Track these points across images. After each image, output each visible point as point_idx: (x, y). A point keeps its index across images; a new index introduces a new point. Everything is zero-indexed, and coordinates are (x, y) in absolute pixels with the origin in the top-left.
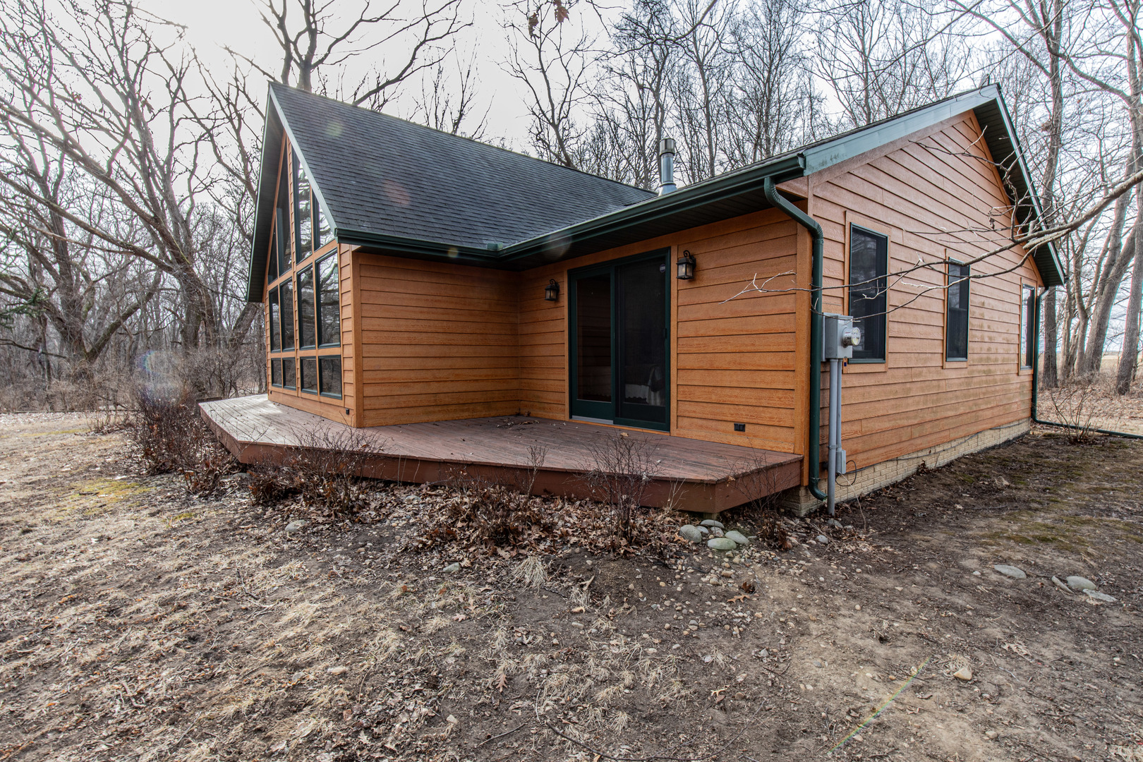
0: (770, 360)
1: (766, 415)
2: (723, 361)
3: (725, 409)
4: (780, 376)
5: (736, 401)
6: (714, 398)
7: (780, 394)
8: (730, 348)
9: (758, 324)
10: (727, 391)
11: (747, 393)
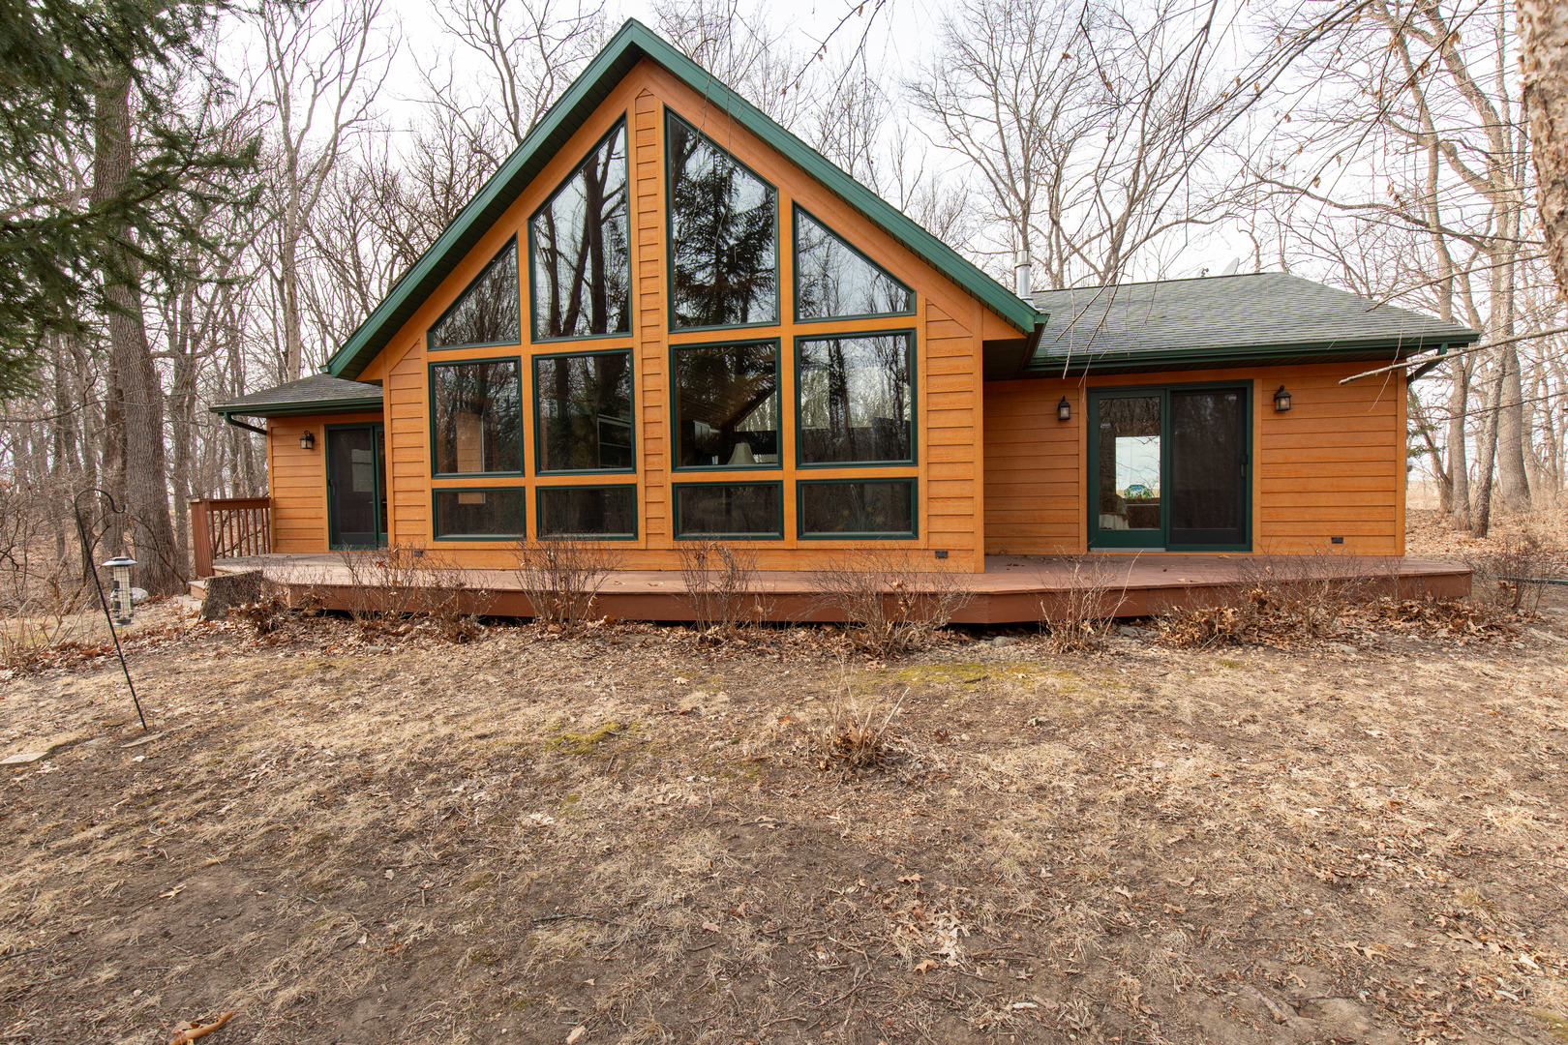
0: (1369, 483)
1: (1366, 528)
2: (1314, 484)
3: (1321, 526)
4: (1380, 495)
5: (1333, 518)
6: (1307, 517)
7: (1380, 510)
8: (1326, 474)
9: (1359, 454)
10: (1323, 510)
11: (1345, 510)
